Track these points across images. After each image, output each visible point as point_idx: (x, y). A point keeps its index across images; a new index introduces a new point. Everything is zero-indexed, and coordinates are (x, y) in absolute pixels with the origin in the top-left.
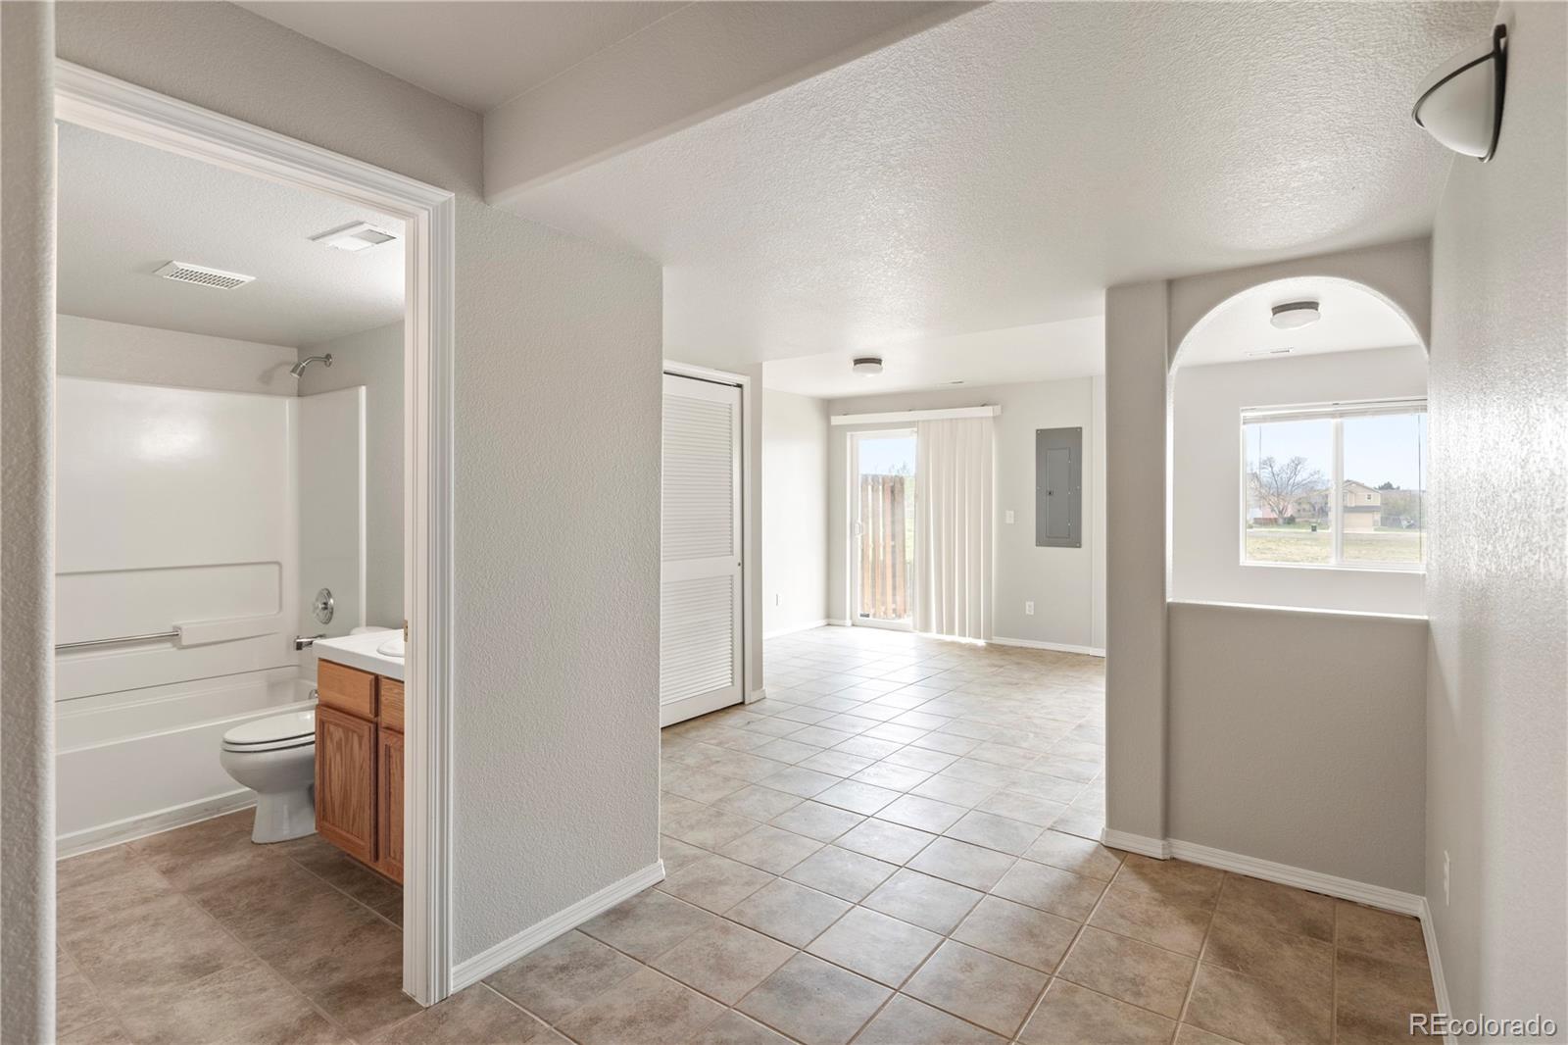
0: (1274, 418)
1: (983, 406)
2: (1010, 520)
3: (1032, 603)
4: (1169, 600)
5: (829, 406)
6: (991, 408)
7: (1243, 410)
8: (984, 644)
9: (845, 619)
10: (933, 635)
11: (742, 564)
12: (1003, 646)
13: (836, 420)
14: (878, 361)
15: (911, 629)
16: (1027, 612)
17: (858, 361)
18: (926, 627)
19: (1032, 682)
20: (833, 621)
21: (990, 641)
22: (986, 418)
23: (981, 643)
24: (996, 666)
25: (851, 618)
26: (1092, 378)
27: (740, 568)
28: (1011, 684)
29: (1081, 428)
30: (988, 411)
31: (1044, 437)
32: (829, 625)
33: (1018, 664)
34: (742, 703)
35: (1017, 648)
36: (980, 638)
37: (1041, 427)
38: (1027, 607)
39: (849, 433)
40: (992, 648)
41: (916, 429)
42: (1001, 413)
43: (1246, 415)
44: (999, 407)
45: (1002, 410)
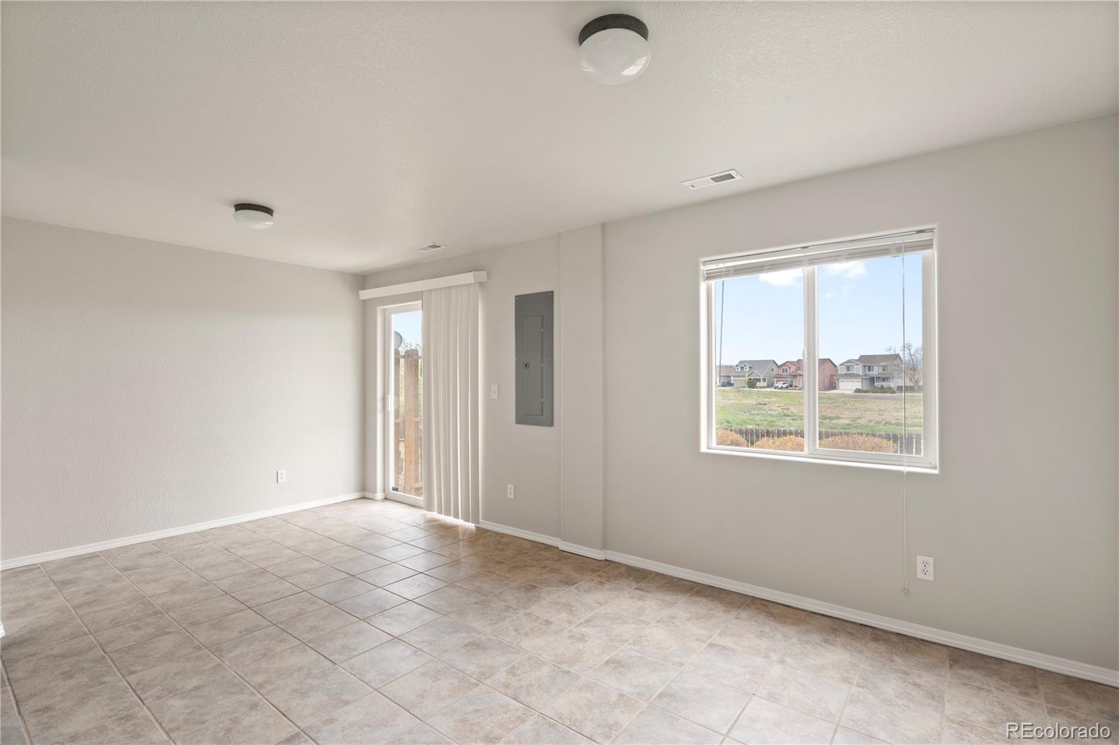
0: (738, 271)
2: (494, 396)
3: (512, 486)
6: (473, 273)
7: (705, 263)
8: (474, 527)
9: (377, 493)
10: (435, 515)
12: (486, 531)
13: (366, 294)
14: (268, 211)
15: (423, 506)
16: (509, 497)
17: (240, 207)
21: (477, 525)
22: (472, 284)
23: (471, 526)
25: (383, 493)
26: (560, 234)
29: (552, 292)
31: (522, 304)
32: (364, 498)
36: (469, 521)
37: (518, 294)
38: (509, 490)
39: (379, 309)
42: (488, 279)
43: (703, 268)
44: (485, 272)
45: (489, 275)
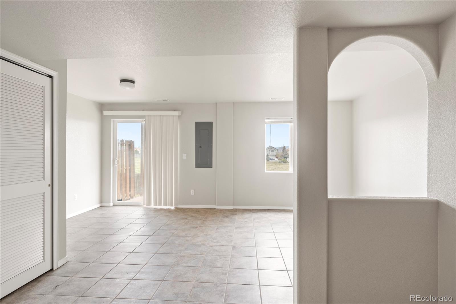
1: (174, 111)
2: (185, 157)
3: (194, 190)
4: (330, 196)
5: (102, 107)
6: (178, 112)
8: (174, 208)
9: (110, 203)
10: (153, 206)
11: (52, 185)
12: (182, 208)
13: (106, 113)
14: (133, 82)
15: (142, 204)
16: (192, 194)
17: (122, 81)
18: (149, 203)
19: (202, 225)
20: (104, 204)
21: (176, 207)
22: (175, 116)
23: (173, 208)
24: (184, 219)
25: (113, 202)
26: (216, 103)
27: (50, 188)
28: (194, 228)
29: (212, 122)
30: (176, 113)
31: (198, 125)
32: (102, 206)
33: (192, 216)
34: (52, 270)
35: (188, 208)
36: (173, 206)
37: (197, 121)
38: (191, 191)
39: (112, 120)
40: (178, 210)
41: (145, 119)
42: (182, 114)
43: (266, 120)
44: (181, 112)
45: (182, 113)
